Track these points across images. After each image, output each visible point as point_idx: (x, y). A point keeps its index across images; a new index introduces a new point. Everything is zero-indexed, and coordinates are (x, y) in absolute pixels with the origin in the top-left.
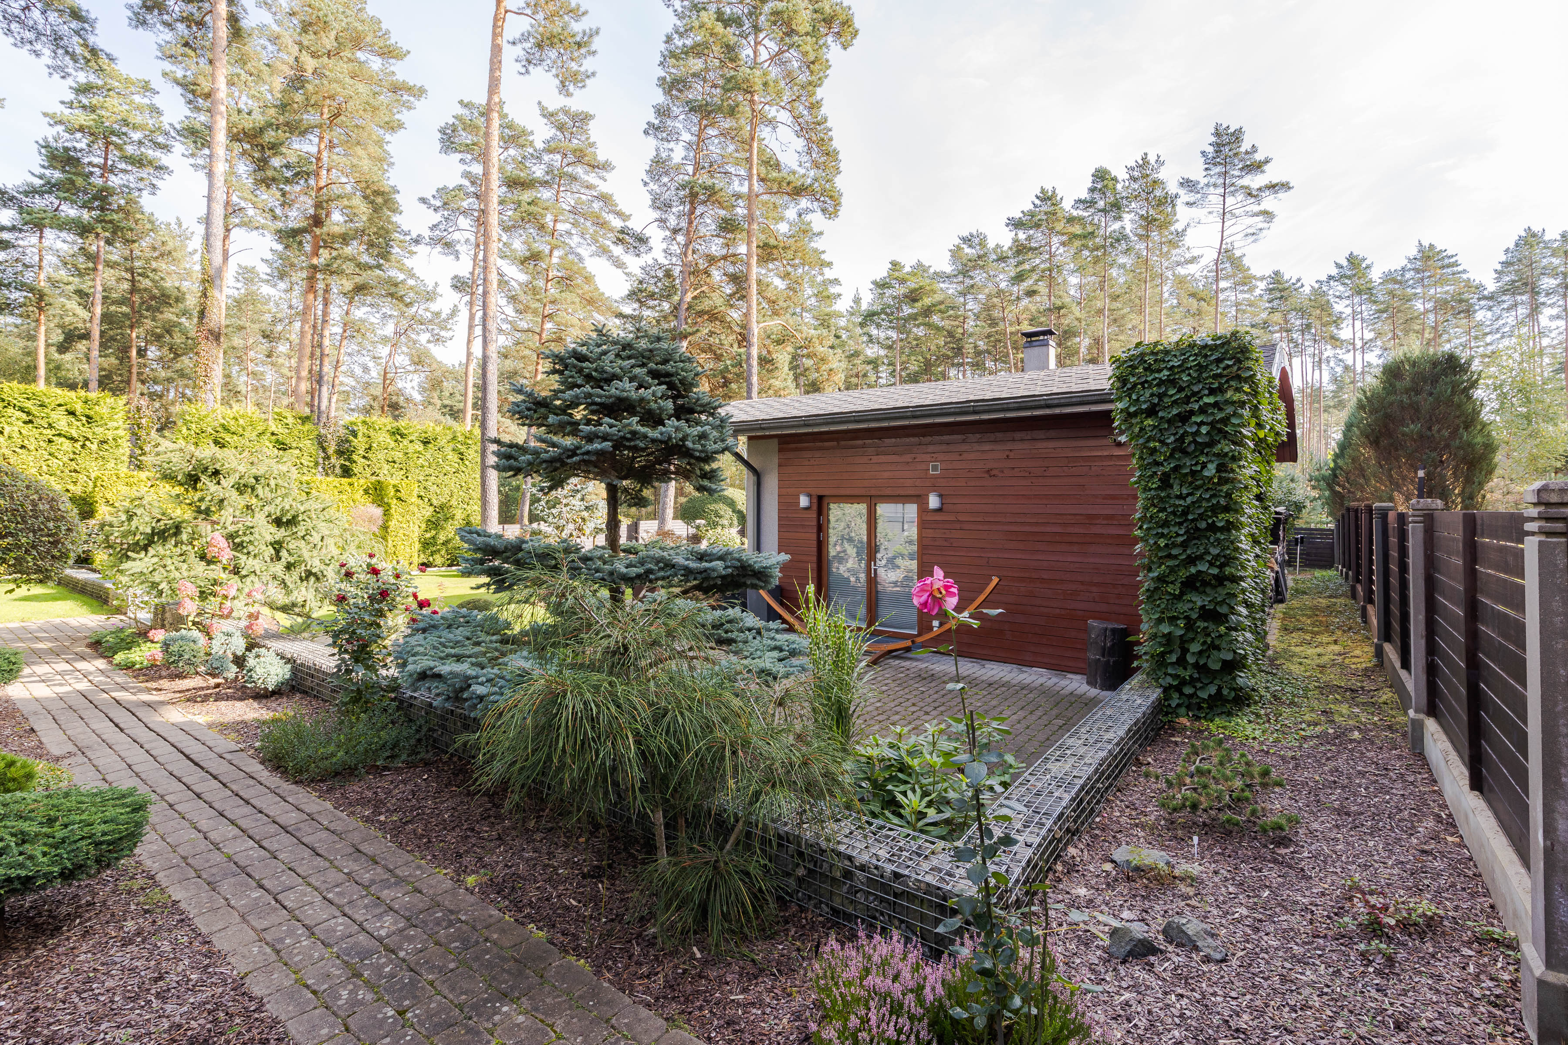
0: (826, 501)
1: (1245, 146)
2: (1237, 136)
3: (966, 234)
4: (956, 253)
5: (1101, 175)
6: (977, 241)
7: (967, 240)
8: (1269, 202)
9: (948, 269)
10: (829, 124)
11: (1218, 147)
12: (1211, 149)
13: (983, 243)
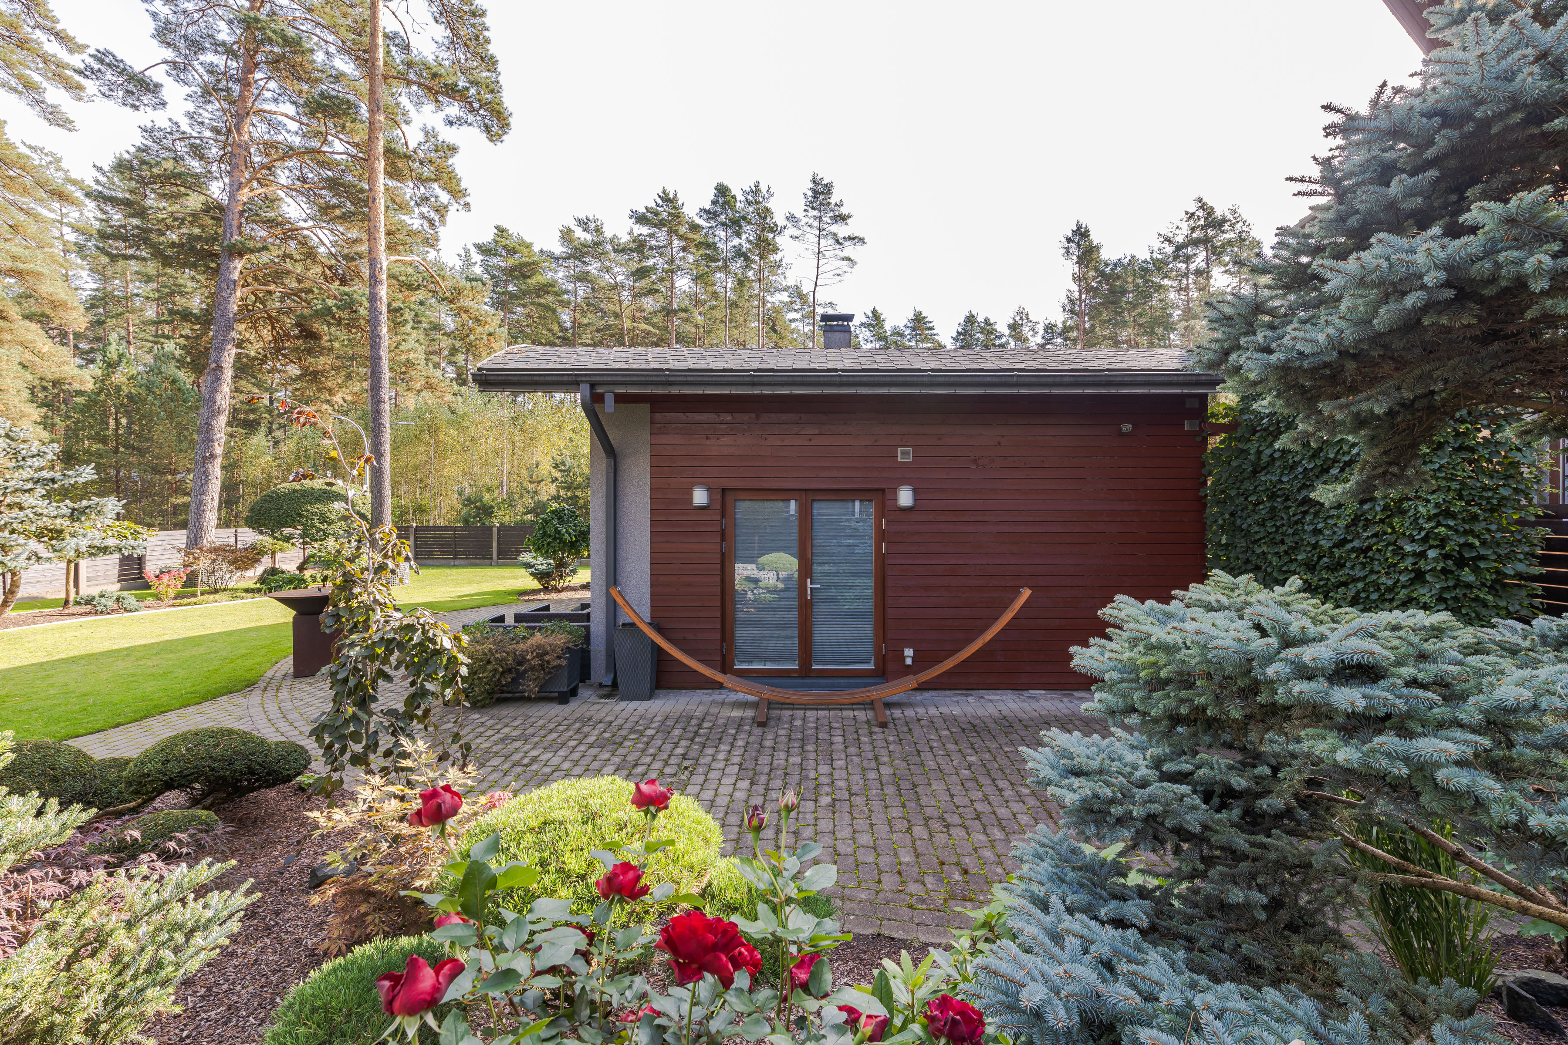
0: (729, 498)
1: (834, 200)
2: (829, 188)
3: (582, 216)
4: (566, 235)
5: (722, 191)
6: (593, 225)
7: (583, 224)
8: (849, 250)
9: (558, 249)
10: (487, 20)
11: (816, 193)
12: (810, 193)
13: (598, 230)
